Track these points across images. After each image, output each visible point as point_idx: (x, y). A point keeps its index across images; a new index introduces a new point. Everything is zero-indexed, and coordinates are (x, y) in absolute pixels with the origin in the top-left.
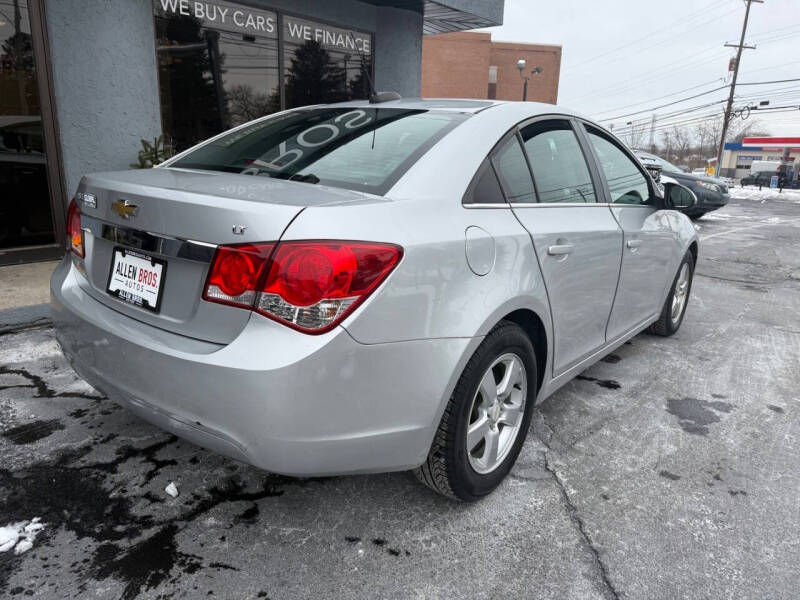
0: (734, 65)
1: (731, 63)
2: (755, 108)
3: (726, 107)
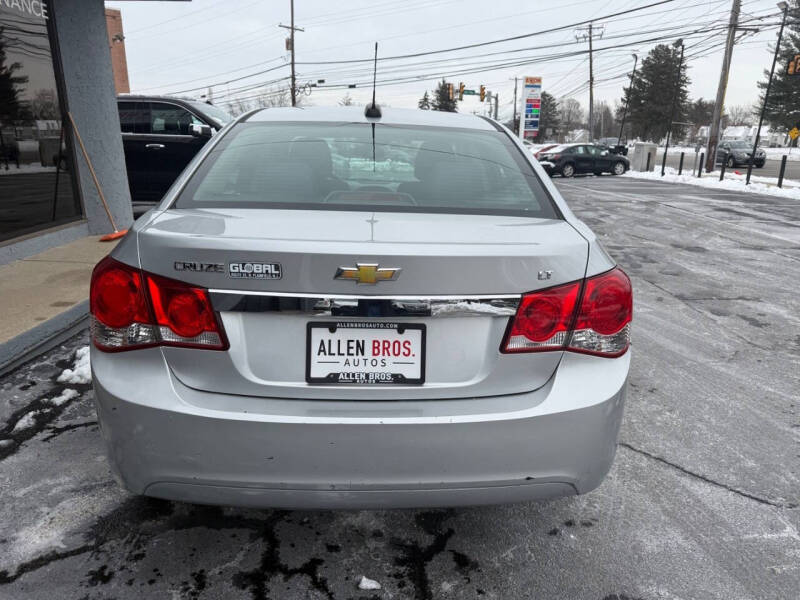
0: (290, 44)
1: (288, 43)
2: (314, 86)
3: (290, 83)
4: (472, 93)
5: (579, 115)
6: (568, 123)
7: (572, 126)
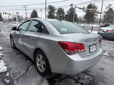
4: (8, 14)
5: (23, 18)
6: (22, 19)
7: (22, 20)
